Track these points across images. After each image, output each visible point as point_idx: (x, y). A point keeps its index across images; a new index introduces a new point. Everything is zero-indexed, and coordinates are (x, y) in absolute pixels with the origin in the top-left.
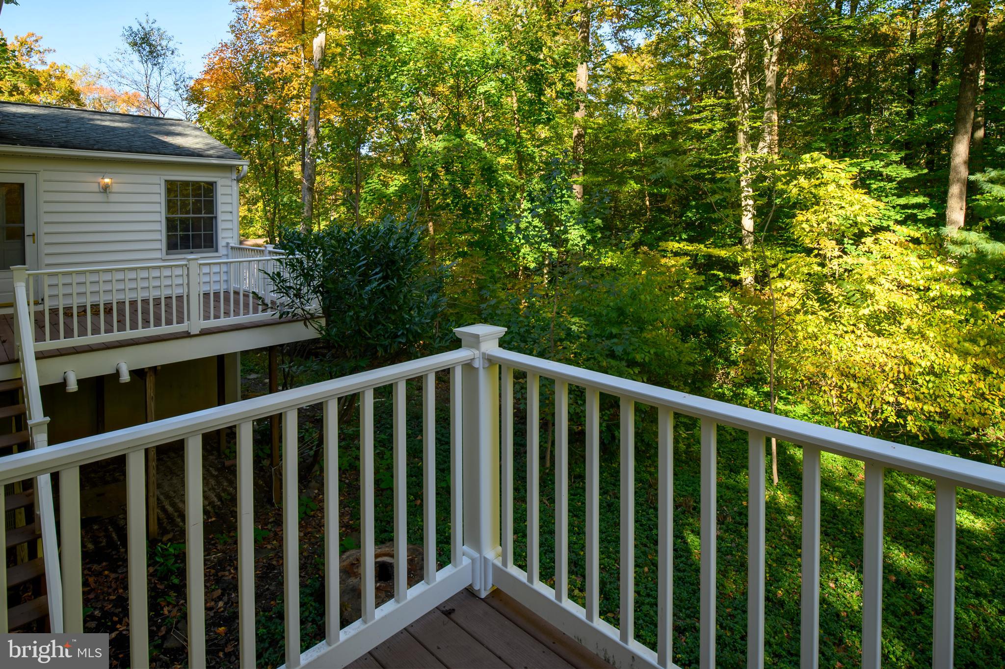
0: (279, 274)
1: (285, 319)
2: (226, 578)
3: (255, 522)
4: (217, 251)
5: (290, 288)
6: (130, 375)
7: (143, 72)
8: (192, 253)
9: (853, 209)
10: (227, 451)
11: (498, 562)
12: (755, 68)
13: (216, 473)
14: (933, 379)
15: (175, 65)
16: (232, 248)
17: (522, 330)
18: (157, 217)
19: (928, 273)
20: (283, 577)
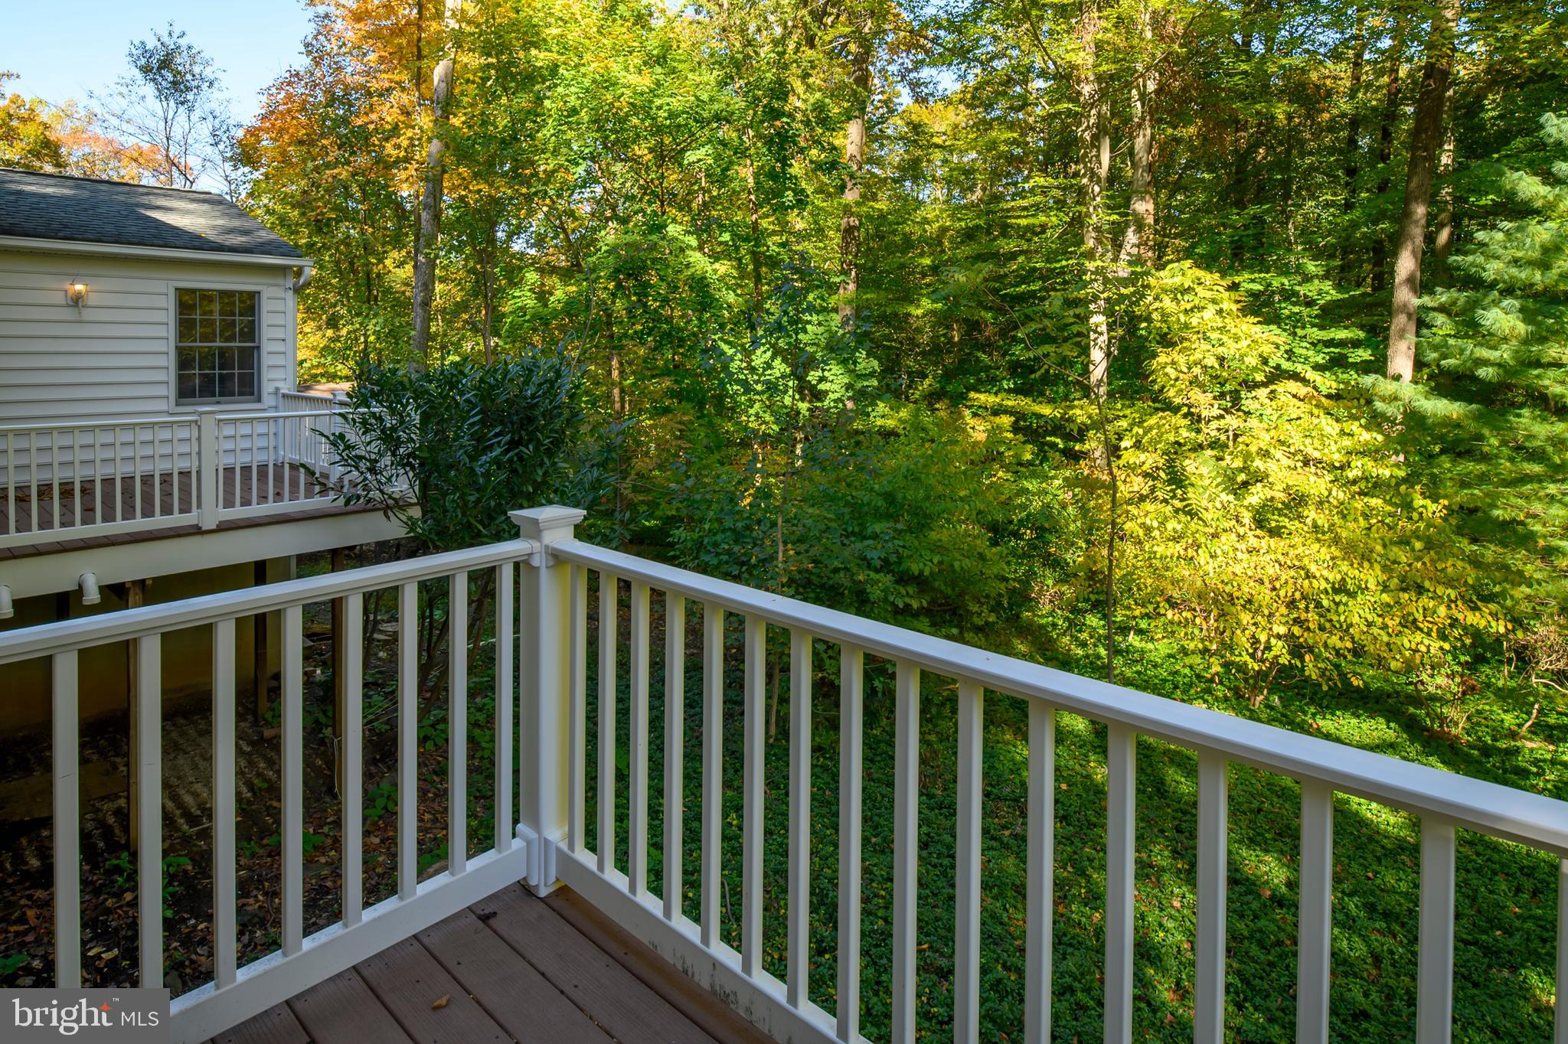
0: (342, 436)
1: (355, 506)
2: (249, 908)
3: (305, 822)
4: (259, 400)
5: (361, 458)
6: (101, 592)
7: (160, 113)
8: (218, 403)
9: (1239, 346)
10: (269, 715)
11: (564, 846)
12: (1117, 130)
13: (248, 749)
14: (1344, 599)
15: (213, 105)
16: (284, 396)
17: (739, 525)
18: (161, 346)
19: (1347, 442)
20: (340, 905)
